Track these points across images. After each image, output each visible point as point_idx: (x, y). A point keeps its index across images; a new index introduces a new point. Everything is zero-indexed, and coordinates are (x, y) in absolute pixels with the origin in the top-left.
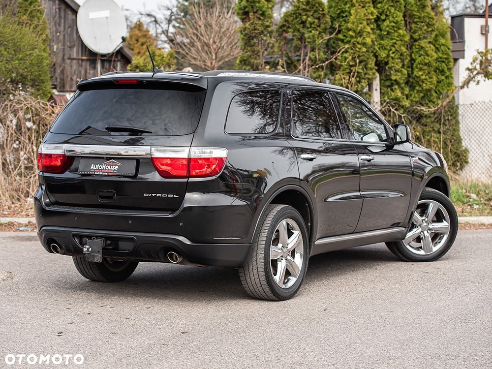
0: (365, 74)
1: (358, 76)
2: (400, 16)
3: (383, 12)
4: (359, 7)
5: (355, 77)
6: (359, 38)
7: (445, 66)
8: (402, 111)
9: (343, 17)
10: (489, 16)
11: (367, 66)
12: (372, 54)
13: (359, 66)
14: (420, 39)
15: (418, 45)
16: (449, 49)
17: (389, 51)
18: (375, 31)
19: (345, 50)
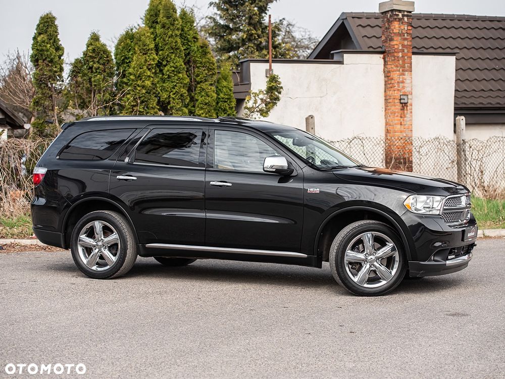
0: (147, 113)
2: (180, 62)
3: (164, 58)
4: (140, 54)
6: (139, 81)
7: (227, 105)
9: (127, 63)
10: (272, 61)
11: (148, 106)
12: (155, 95)
13: (140, 106)
14: (201, 82)
15: (199, 87)
16: (230, 90)
17: (170, 93)
18: (158, 75)
19: (128, 92)
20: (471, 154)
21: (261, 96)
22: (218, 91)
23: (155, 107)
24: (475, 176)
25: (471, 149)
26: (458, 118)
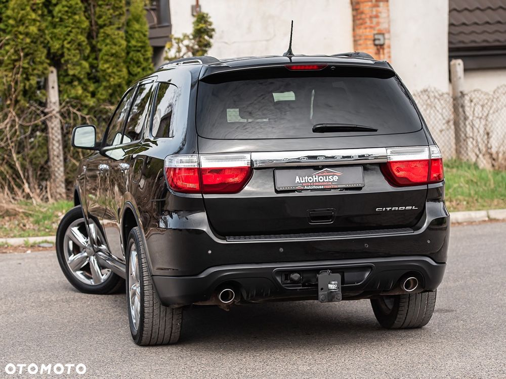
0: (33, 70)
1: (23, 73)
5: (20, 73)
6: (21, 27)
7: (141, 56)
8: (85, 111)
11: (35, 60)
12: (42, 45)
13: (24, 60)
14: (105, 25)
15: (103, 33)
16: (145, 35)
17: (63, 41)
18: (46, 17)
19: (6, 42)
20: (472, 109)
21: (186, 42)
22: (128, 36)
23: (43, 60)
24: (479, 140)
25: (473, 104)
26: (453, 62)
